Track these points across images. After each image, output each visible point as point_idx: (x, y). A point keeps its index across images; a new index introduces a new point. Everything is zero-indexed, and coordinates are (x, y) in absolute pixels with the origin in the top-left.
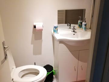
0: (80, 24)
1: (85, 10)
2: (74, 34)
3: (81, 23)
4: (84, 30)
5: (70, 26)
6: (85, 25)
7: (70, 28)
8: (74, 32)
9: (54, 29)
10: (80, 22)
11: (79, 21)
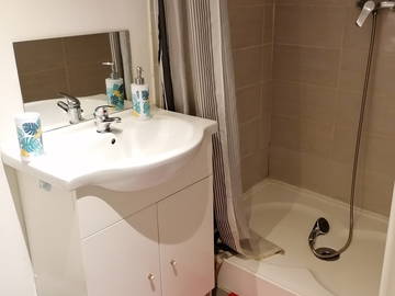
0: (117, 93)
1: (127, 33)
2: (113, 142)
3: (122, 89)
4: (142, 114)
5: (78, 106)
6: (146, 95)
7: (81, 119)
8: (108, 130)
9: (26, 135)
10: (115, 86)
11: (110, 83)
